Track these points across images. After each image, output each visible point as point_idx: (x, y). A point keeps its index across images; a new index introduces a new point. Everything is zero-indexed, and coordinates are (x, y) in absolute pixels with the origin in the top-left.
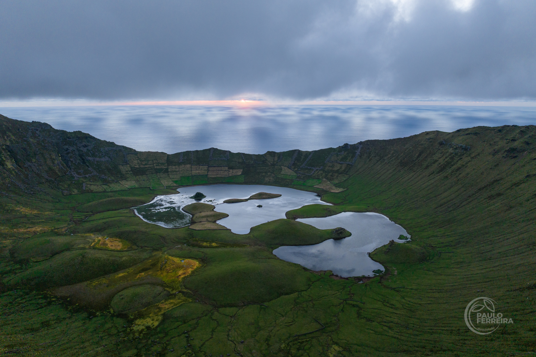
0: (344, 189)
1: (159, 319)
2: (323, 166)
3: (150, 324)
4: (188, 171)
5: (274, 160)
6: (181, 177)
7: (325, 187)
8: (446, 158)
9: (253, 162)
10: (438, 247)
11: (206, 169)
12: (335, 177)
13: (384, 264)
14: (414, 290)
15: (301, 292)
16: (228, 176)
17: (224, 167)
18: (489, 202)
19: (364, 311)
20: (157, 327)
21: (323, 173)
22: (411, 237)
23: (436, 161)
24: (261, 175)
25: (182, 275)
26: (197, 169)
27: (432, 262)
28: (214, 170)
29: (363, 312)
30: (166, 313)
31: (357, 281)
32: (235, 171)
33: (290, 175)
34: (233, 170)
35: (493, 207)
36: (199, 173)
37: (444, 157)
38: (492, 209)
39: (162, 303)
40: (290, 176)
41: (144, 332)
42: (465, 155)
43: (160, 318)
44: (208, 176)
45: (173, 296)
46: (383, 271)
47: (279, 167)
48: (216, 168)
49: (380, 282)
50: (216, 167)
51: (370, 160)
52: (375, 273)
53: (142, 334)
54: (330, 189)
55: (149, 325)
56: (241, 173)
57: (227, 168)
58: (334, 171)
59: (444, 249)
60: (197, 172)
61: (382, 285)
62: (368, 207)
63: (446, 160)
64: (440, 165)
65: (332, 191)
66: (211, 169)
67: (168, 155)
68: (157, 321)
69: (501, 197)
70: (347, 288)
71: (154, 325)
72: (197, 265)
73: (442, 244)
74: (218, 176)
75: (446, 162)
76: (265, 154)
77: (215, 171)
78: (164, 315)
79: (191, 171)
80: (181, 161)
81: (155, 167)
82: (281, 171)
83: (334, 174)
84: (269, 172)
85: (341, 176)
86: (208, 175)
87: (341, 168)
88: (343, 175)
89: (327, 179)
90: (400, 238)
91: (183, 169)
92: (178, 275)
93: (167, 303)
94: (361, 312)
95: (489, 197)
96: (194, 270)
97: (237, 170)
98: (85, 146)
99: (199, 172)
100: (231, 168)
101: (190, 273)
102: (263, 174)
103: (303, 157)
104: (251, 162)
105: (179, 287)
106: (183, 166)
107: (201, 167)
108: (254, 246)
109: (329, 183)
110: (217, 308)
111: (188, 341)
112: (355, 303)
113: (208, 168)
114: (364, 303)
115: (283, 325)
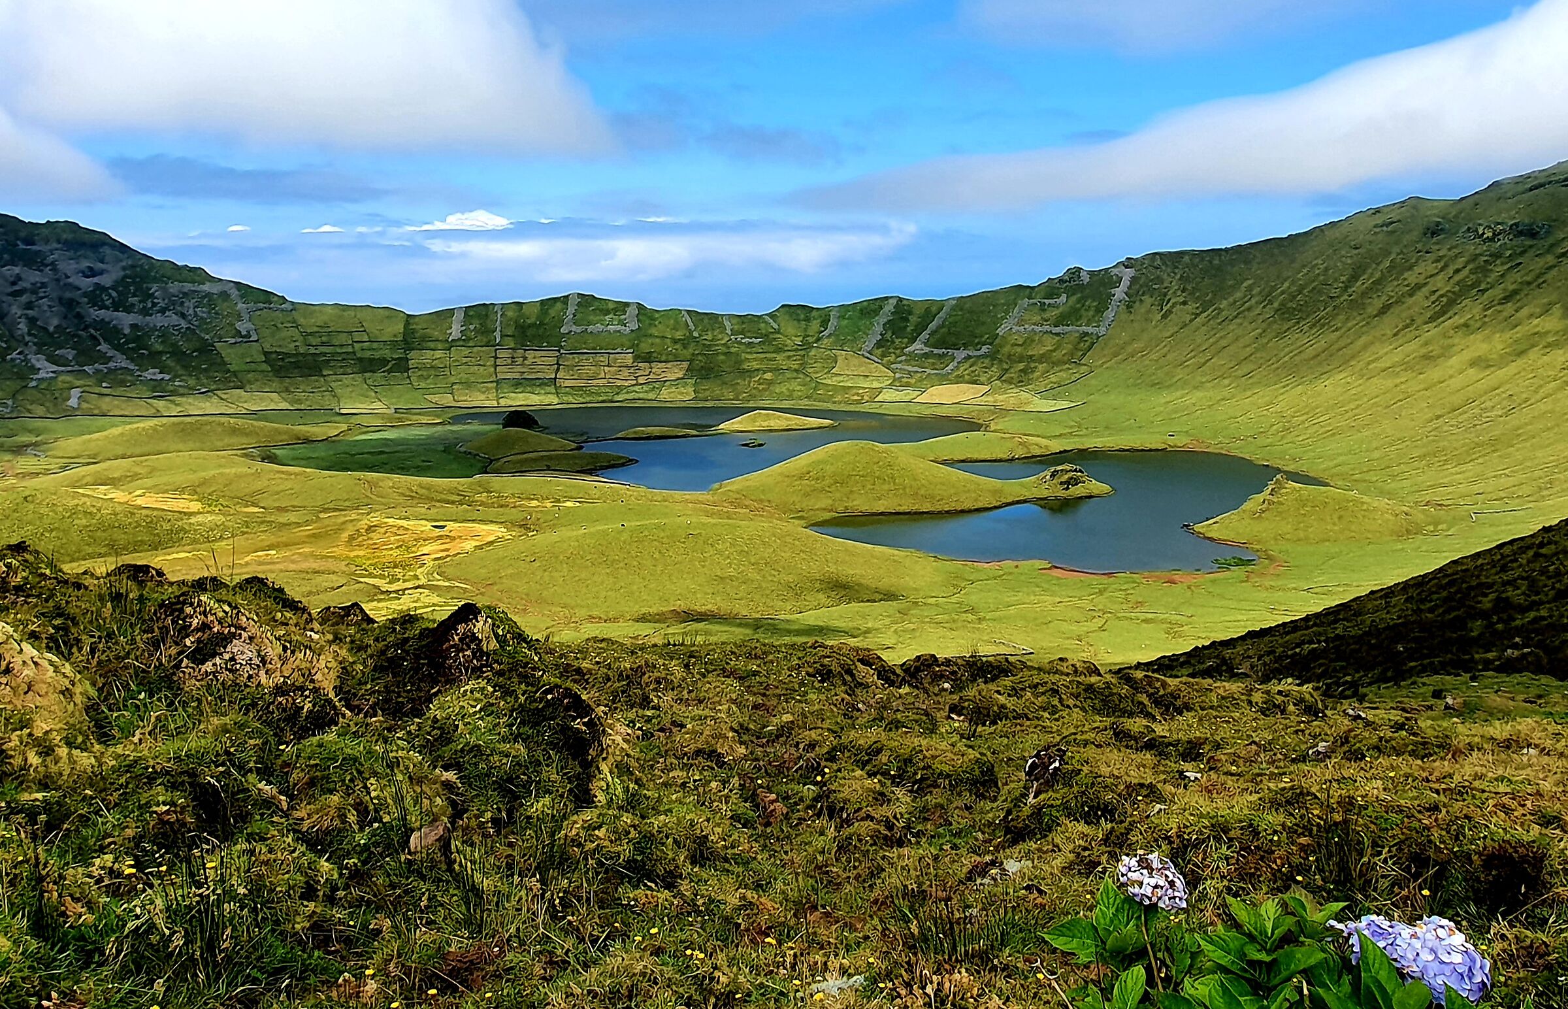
0: (1074, 402)
2: (990, 344)
4: (482, 368)
5: (805, 331)
6: (454, 384)
7: (1002, 402)
8: (1457, 271)
9: (727, 338)
10: (1466, 504)
11: (551, 360)
12: (1037, 374)
13: (1256, 547)
15: (924, 598)
16: (633, 382)
17: (618, 356)
21: (992, 365)
23: (1418, 287)
24: (756, 379)
25: (435, 554)
26: (517, 360)
28: (581, 366)
32: (658, 367)
33: (868, 376)
34: (654, 364)
36: (523, 373)
37: (1450, 270)
40: (869, 378)
42: (1531, 253)
44: (558, 381)
47: (827, 353)
48: (590, 356)
49: (1244, 582)
50: (587, 356)
51: (1164, 317)
52: (1220, 564)
54: (1022, 405)
56: (684, 375)
57: (628, 358)
58: (1031, 356)
60: (517, 369)
63: (1457, 278)
64: (1434, 297)
65: (1030, 409)
66: (568, 360)
67: (409, 317)
70: (1114, 592)
72: (499, 534)
73: (1478, 497)
74: (594, 381)
75: (1458, 283)
76: (773, 314)
77: (584, 369)
79: (496, 367)
80: (457, 335)
81: (359, 355)
82: (834, 366)
83: (1032, 365)
84: (788, 370)
85: (1060, 370)
86: (556, 378)
87: (1058, 348)
88: (1067, 366)
89: (1009, 381)
91: (464, 360)
92: (419, 553)
94: (1184, 631)
96: (485, 543)
97: (667, 365)
98: (92, 273)
100: (644, 357)
101: (468, 548)
102: (766, 376)
103: (913, 319)
104: (720, 340)
105: (420, 576)
106: (465, 351)
107: (532, 355)
109: (1015, 390)
113: (558, 357)
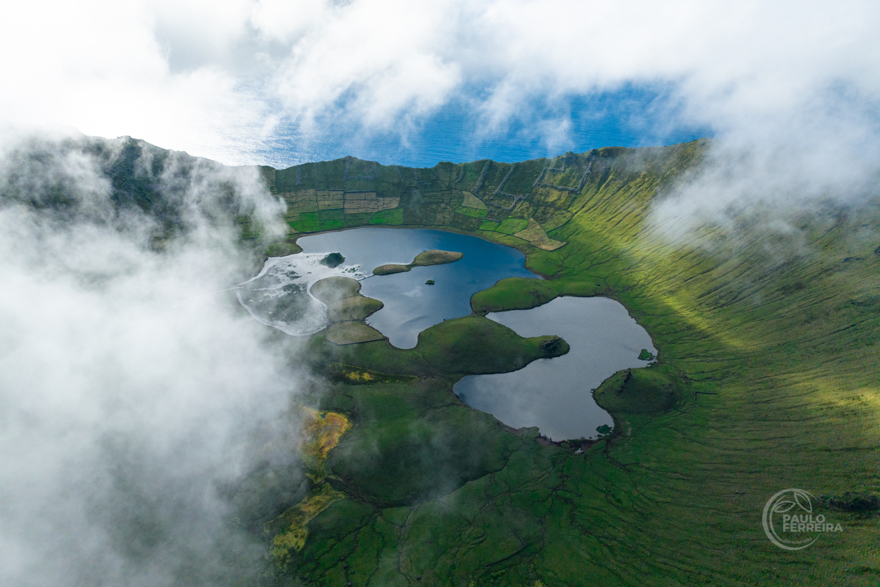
0: (562, 242)
1: (304, 534)
2: (530, 193)
3: (293, 544)
4: (312, 202)
5: (450, 178)
6: (301, 213)
7: (533, 238)
9: (416, 182)
10: (695, 380)
11: (340, 197)
12: (549, 215)
13: (614, 414)
14: (651, 470)
15: (494, 472)
16: (377, 210)
17: (369, 193)
18: (783, 298)
19: (579, 512)
20: (303, 550)
21: (530, 206)
22: (659, 354)
24: (429, 208)
25: (327, 446)
26: (326, 197)
27: (683, 412)
28: (354, 200)
29: (579, 514)
30: (312, 522)
31: (574, 448)
32: (387, 200)
33: (477, 209)
34: (385, 198)
35: (786, 310)
36: (329, 205)
38: (783, 315)
39: (305, 503)
40: (477, 211)
41: (288, 561)
43: (305, 531)
44: (345, 210)
45: (319, 489)
46: (612, 428)
47: (460, 193)
48: (357, 194)
49: (605, 452)
50: (355, 194)
51: (607, 186)
52: (599, 432)
53: (285, 565)
54: (541, 243)
55: (292, 546)
56: (398, 205)
57: (374, 195)
58: (547, 203)
59: (703, 384)
60: (327, 203)
61: (607, 458)
62: (599, 285)
65: (544, 247)
66: (348, 196)
67: (277, 171)
68: (302, 539)
69: (802, 292)
70: (559, 464)
71: (299, 547)
72: (346, 424)
73: (701, 374)
74: (360, 210)
76: (436, 169)
77: (356, 201)
78: (309, 526)
79: (317, 201)
80: (298, 182)
82: (462, 201)
83: (548, 208)
84: (442, 203)
85: (559, 214)
86: (344, 208)
87: (559, 199)
88: (562, 211)
89: (536, 219)
90: (642, 357)
91: (304, 197)
92: (321, 447)
93: (311, 502)
94: (576, 515)
95: (783, 288)
96: (342, 435)
97: (391, 199)
99: (330, 203)
100: (381, 194)
101: (337, 441)
102: (433, 207)
103: (497, 174)
104: (413, 184)
105: (325, 471)
106: (303, 191)
107: (332, 193)
108: (425, 378)
109: (538, 227)
110: (380, 509)
111: (347, 575)
112: (568, 495)
113: (344, 195)
114: (581, 496)
115: (471, 543)
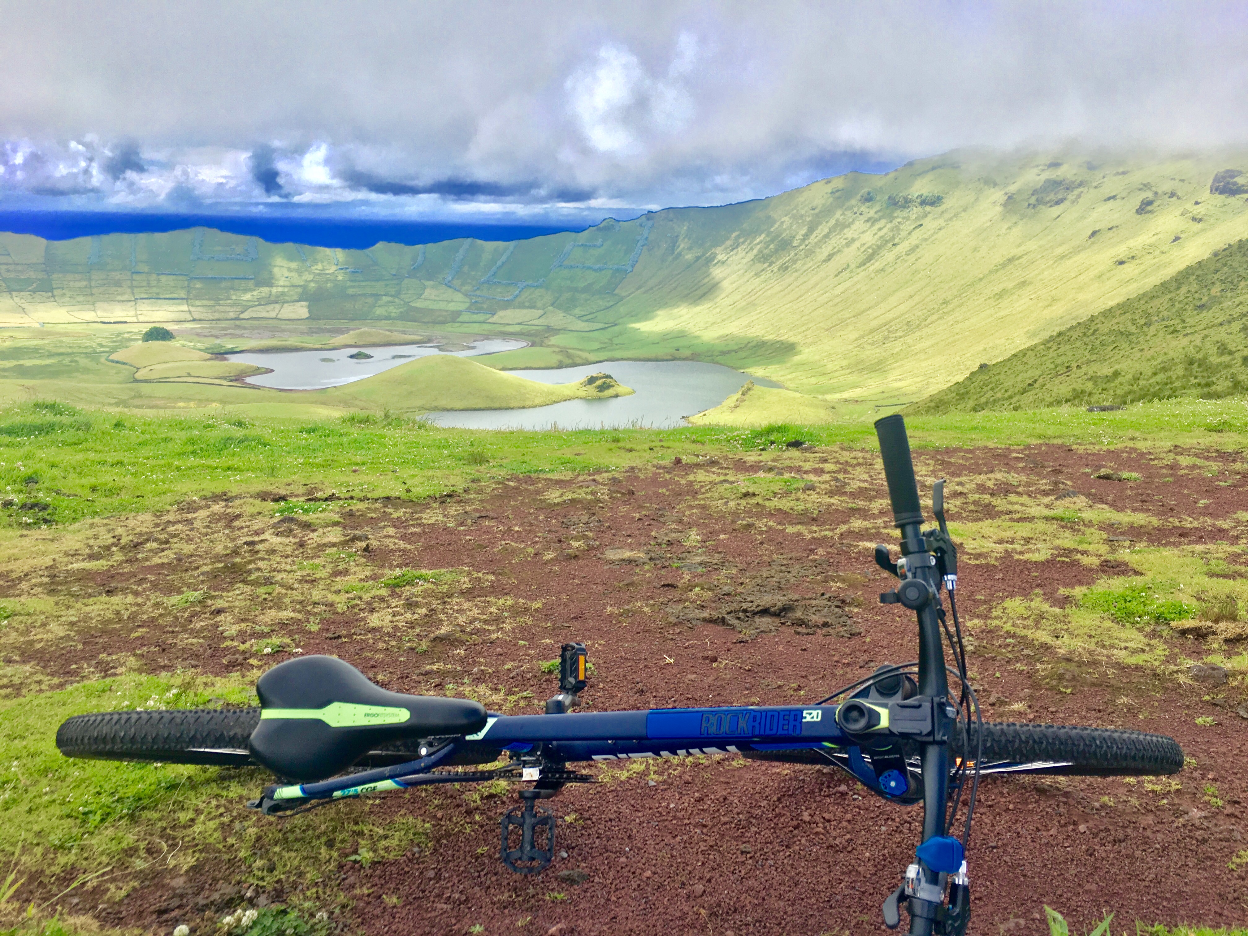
0: (607, 324)
2: (545, 277)
4: (120, 289)
5: (400, 266)
7: (553, 323)
8: (880, 229)
9: (334, 268)
11: (182, 283)
12: (580, 301)
17: (242, 281)
21: (547, 292)
23: (853, 240)
24: (360, 303)
26: (152, 283)
32: (287, 306)
33: (450, 301)
34: (283, 304)
36: (158, 294)
37: (876, 229)
40: (451, 304)
42: (930, 217)
47: (417, 283)
54: (569, 326)
56: (299, 298)
57: (251, 283)
58: (577, 288)
60: (152, 290)
63: (881, 233)
64: (863, 249)
65: (575, 329)
66: (197, 284)
75: (880, 238)
79: (133, 288)
80: (94, 260)
81: (5, 276)
82: (422, 294)
83: (578, 294)
84: (384, 295)
85: (597, 299)
86: (188, 299)
87: (598, 281)
88: (602, 296)
89: (559, 306)
91: (103, 282)
97: (293, 304)
99: (159, 290)
100: (264, 283)
102: (367, 301)
103: (485, 257)
104: (329, 270)
106: (103, 274)
107: (165, 278)
109: (563, 315)
113: (188, 281)
